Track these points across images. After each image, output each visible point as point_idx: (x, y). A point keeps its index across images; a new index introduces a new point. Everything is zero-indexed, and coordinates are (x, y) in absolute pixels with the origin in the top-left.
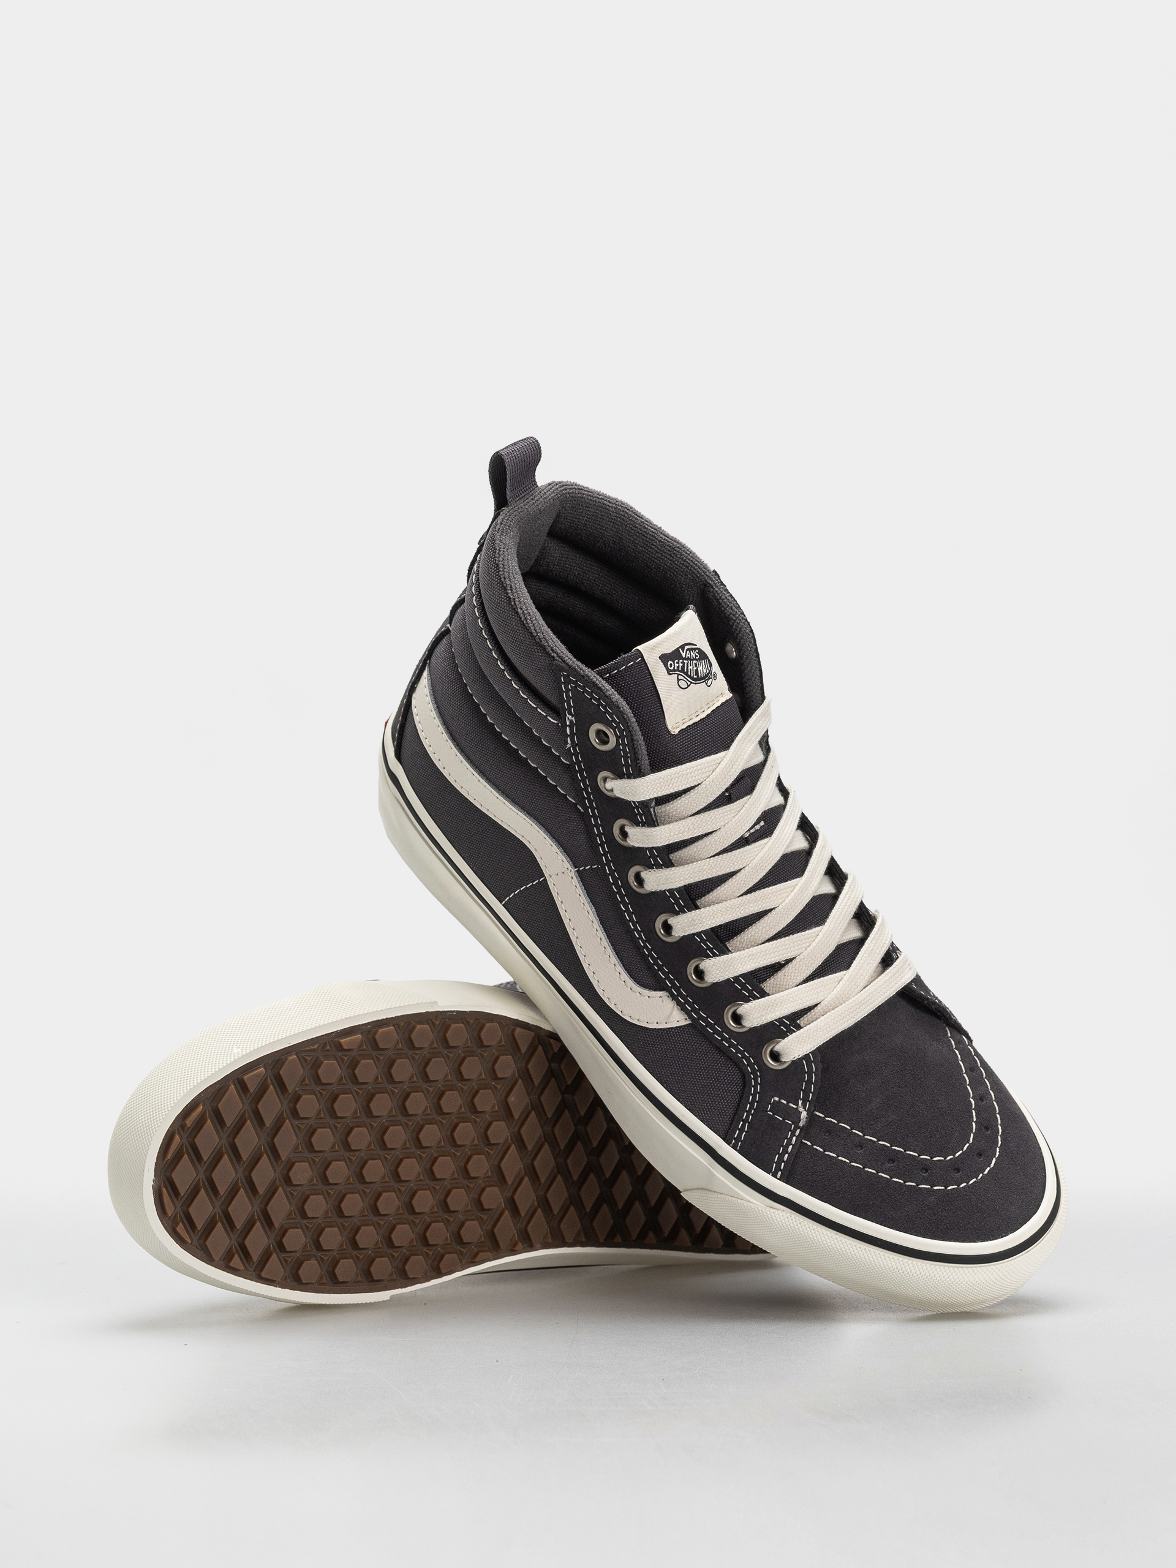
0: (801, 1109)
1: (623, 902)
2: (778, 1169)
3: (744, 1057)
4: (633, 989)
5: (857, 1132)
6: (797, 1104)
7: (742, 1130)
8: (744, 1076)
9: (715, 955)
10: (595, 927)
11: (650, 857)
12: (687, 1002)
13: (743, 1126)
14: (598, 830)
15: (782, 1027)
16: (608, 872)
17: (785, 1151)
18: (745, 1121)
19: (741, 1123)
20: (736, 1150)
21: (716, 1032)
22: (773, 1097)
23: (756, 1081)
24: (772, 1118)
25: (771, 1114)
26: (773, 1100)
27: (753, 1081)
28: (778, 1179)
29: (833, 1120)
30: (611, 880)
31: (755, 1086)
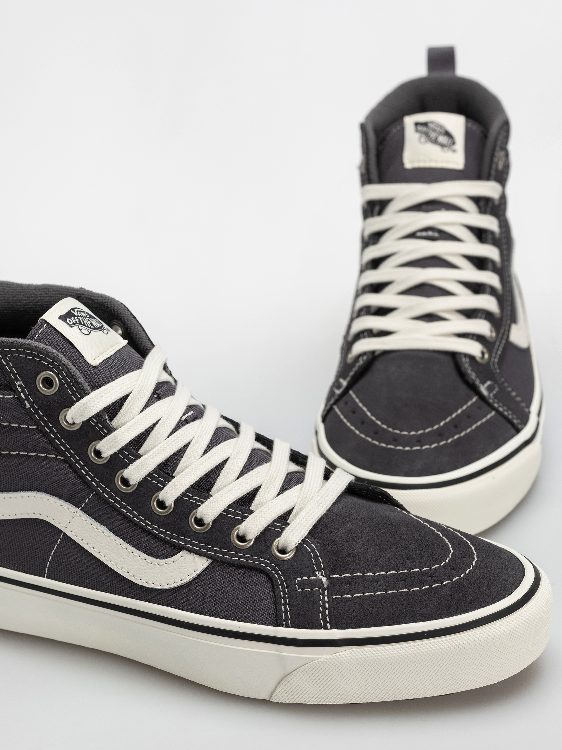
0: (320, 577)
1: (123, 506)
2: (326, 622)
3: (261, 562)
4: (160, 564)
5: (368, 574)
6: (316, 575)
7: (286, 612)
8: (267, 574)
9: (203, 502)
10: (112, 539)
11: (124, 459)
12: (201, 548)
13: (285, 608)
14: (80, 464)
15: (277, 529)
16: (101, 491)
17: (324, 608)
18: (285, 605)
19: (283, 607)
20: (289, 627)
21: (232, 556)
22: (296, 579)
23: (278, 574)
24: (303, 593)
25: (301, 590)
26: (297, 581)
27: (276, 575)
28: (330, 629)
29: (347, 575)
30: (106, 496)
31: (279, 577)
